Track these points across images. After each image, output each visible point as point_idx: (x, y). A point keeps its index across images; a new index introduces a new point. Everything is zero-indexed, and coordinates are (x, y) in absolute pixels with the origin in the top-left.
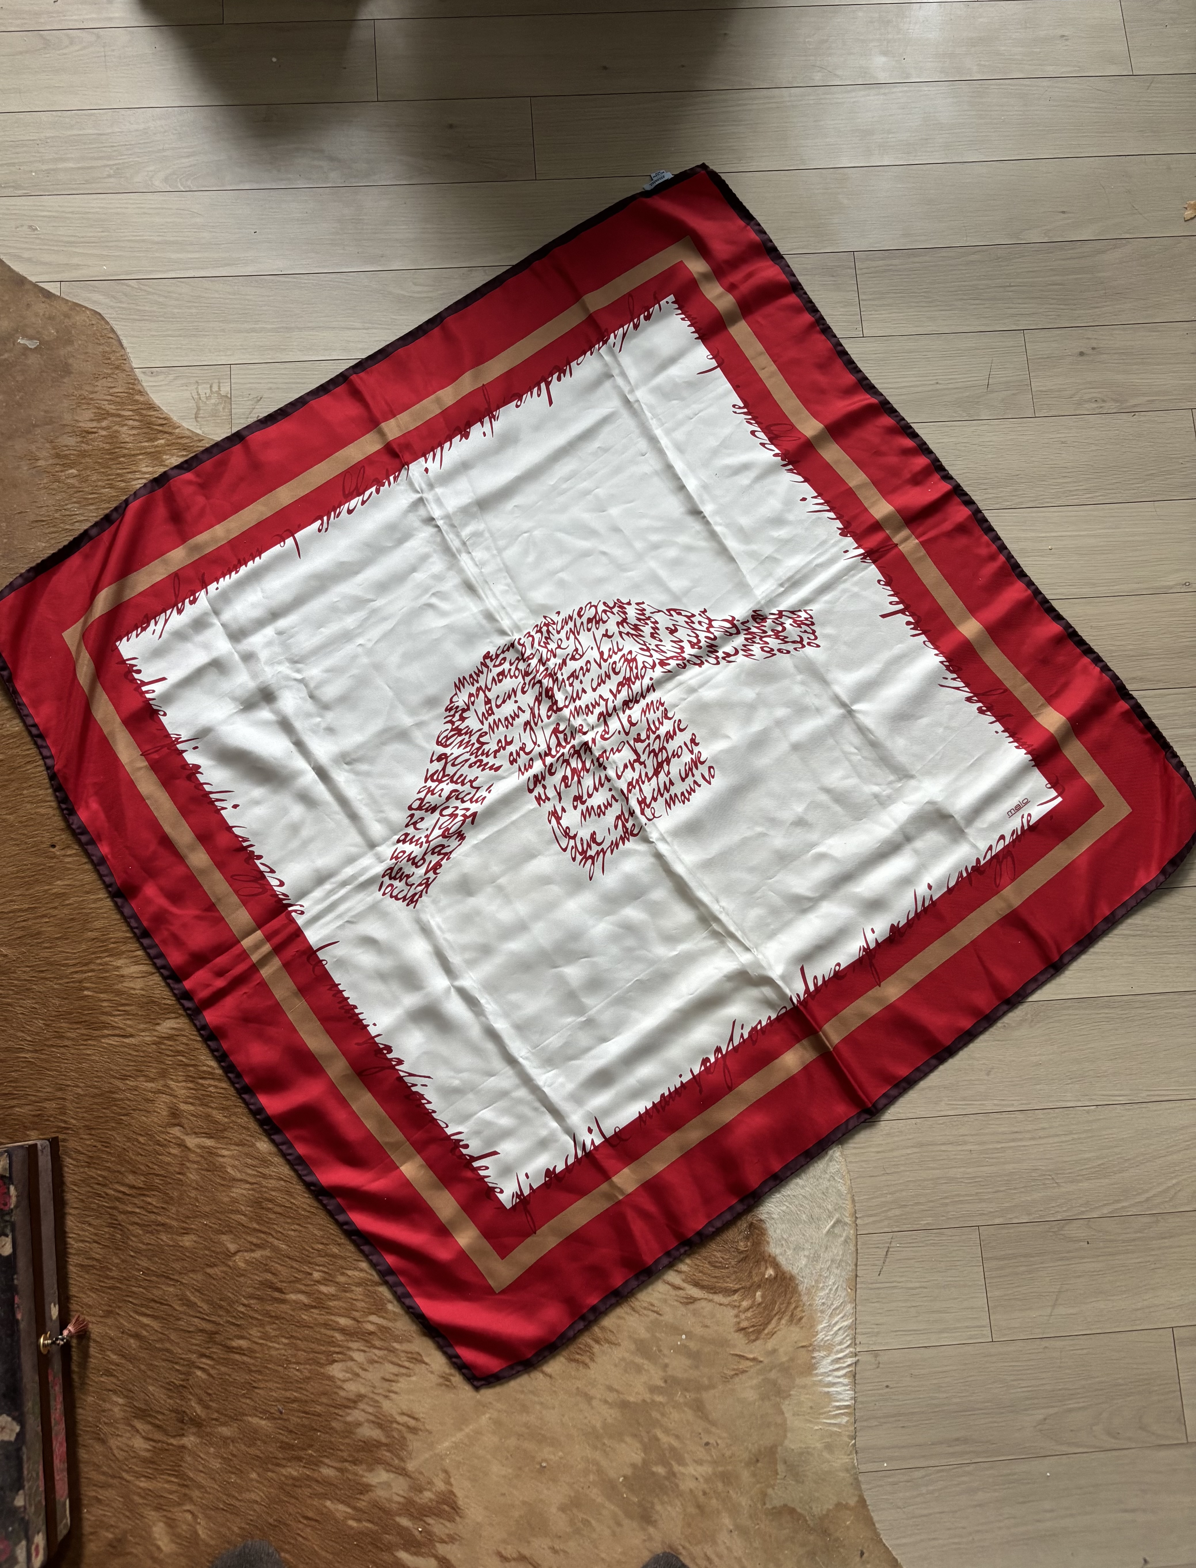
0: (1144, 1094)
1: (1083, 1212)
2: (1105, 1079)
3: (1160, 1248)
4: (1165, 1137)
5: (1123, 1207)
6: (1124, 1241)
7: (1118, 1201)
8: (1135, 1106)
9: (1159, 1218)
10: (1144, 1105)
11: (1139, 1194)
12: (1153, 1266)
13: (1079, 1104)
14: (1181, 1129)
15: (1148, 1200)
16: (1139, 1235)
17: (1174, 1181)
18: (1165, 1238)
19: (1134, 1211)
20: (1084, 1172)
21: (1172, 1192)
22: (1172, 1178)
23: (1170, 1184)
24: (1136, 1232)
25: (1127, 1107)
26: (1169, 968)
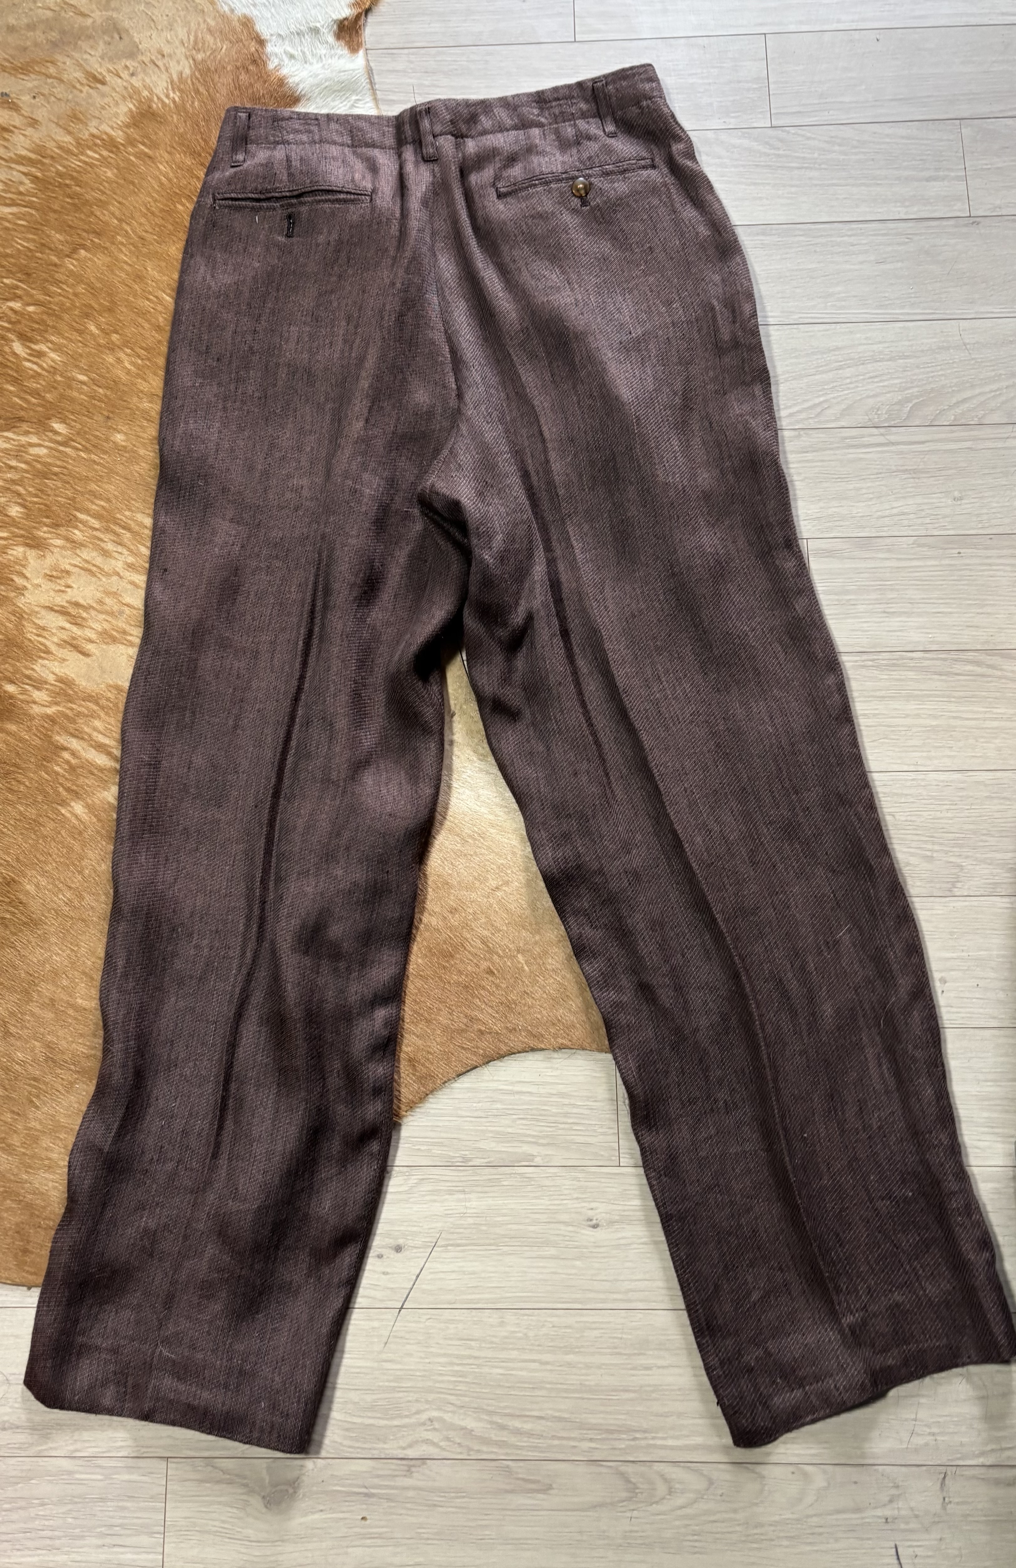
0: (796, 316)
3: (799, 462)
4: (816, 357)
8: (786, 327)
9: (802, 432)
10: (795, 326)
14: (834, 350)
15: (791, 415)
17: (822, 399)
18: (807, 452)
21: (819, 410)
22: (819, 396)
23: (817, 401)
26: (837, 199)
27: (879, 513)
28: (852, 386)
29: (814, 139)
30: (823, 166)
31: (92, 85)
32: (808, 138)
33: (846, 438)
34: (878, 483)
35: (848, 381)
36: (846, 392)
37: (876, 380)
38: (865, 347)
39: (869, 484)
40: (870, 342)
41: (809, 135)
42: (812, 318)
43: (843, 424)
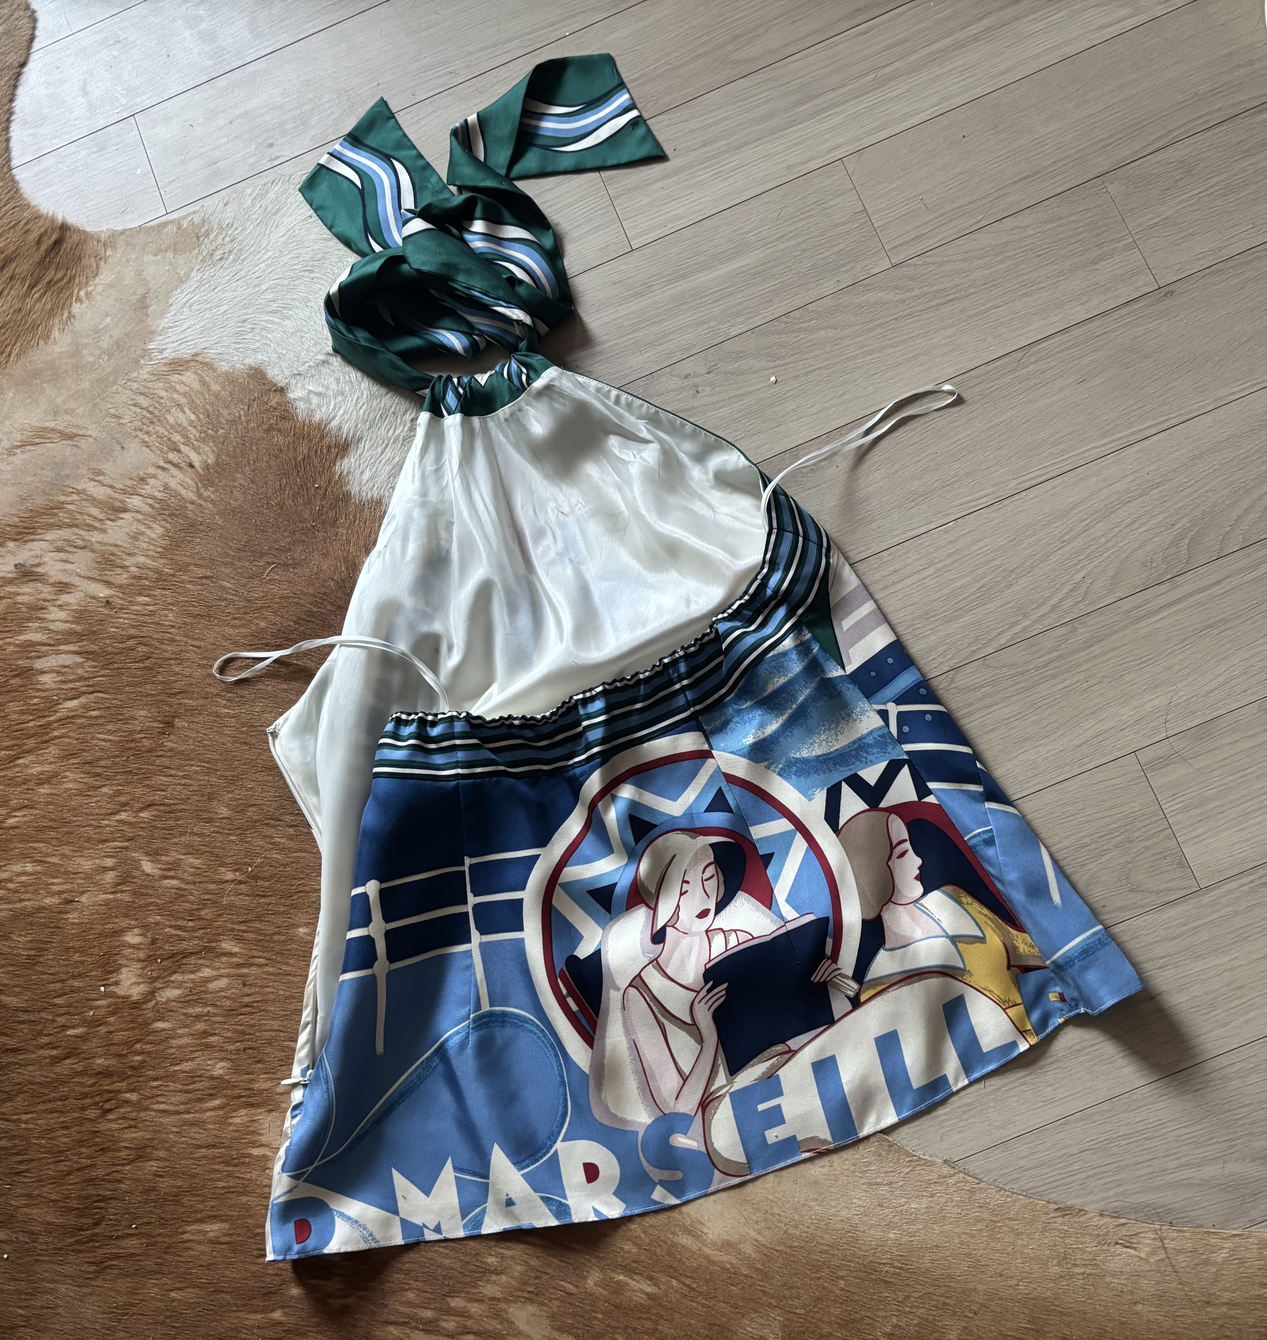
0: (1013, 484)
1: (973, 652)
2: (957, 485)
3: (1087, 661)
4: (1055, 525)
5: (1024, 629)
6: (1037, 668)
7: (1016, 623)
9: (1076, 625)
10: (1016, 497)
11: (1039, 606)
12: (1085, 685)
13: (933, 526)
14: (1072, 509)
15: (1054, 607)
16: (1055, 654)
17: (1082, 574)
18: (1091, 646)
19: (1039, 627)
20: (962, 604)
22: (1078, 571)
23: (1078, 578)
24: (1050, 652)
25: (995, 507)
26: (1003, 323)
27: (1206, 688)
28: (1111, 544)
29: (947, 262)
30: (970, 291)
31: (112, 517)
32: (941, 264)
33: (1129, 611)
34: (1188, 652)
35: (1103, 539)
36: (1107, 554)
37: (1135, 526)
38: (1107, 490)
39: (1180, 657)
40: (1110, 483)
41: (939, 259)
42: (1031, 479)
43: (1119, 594)
